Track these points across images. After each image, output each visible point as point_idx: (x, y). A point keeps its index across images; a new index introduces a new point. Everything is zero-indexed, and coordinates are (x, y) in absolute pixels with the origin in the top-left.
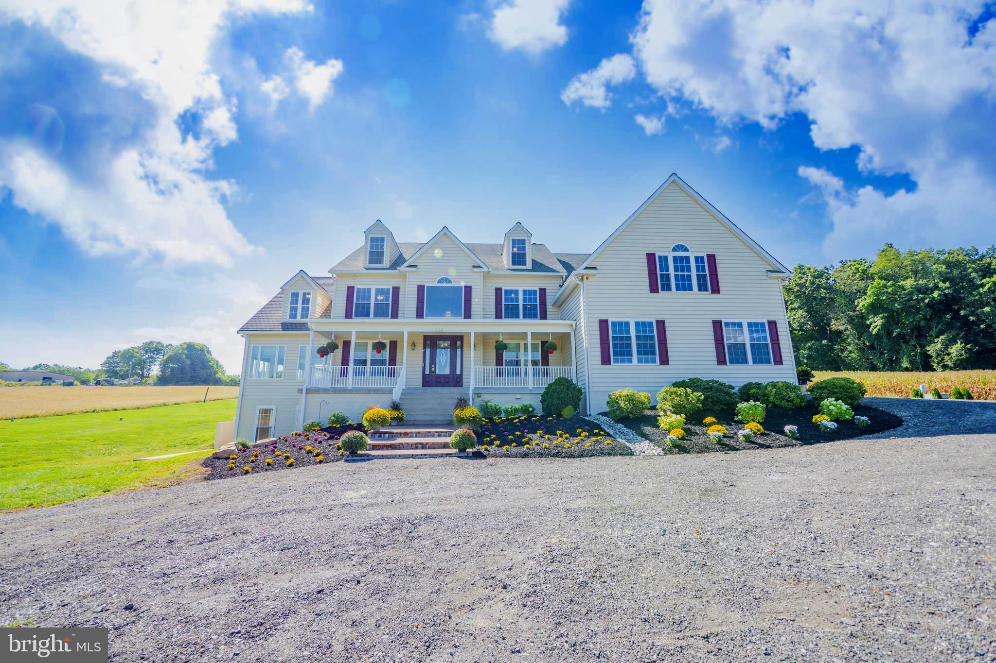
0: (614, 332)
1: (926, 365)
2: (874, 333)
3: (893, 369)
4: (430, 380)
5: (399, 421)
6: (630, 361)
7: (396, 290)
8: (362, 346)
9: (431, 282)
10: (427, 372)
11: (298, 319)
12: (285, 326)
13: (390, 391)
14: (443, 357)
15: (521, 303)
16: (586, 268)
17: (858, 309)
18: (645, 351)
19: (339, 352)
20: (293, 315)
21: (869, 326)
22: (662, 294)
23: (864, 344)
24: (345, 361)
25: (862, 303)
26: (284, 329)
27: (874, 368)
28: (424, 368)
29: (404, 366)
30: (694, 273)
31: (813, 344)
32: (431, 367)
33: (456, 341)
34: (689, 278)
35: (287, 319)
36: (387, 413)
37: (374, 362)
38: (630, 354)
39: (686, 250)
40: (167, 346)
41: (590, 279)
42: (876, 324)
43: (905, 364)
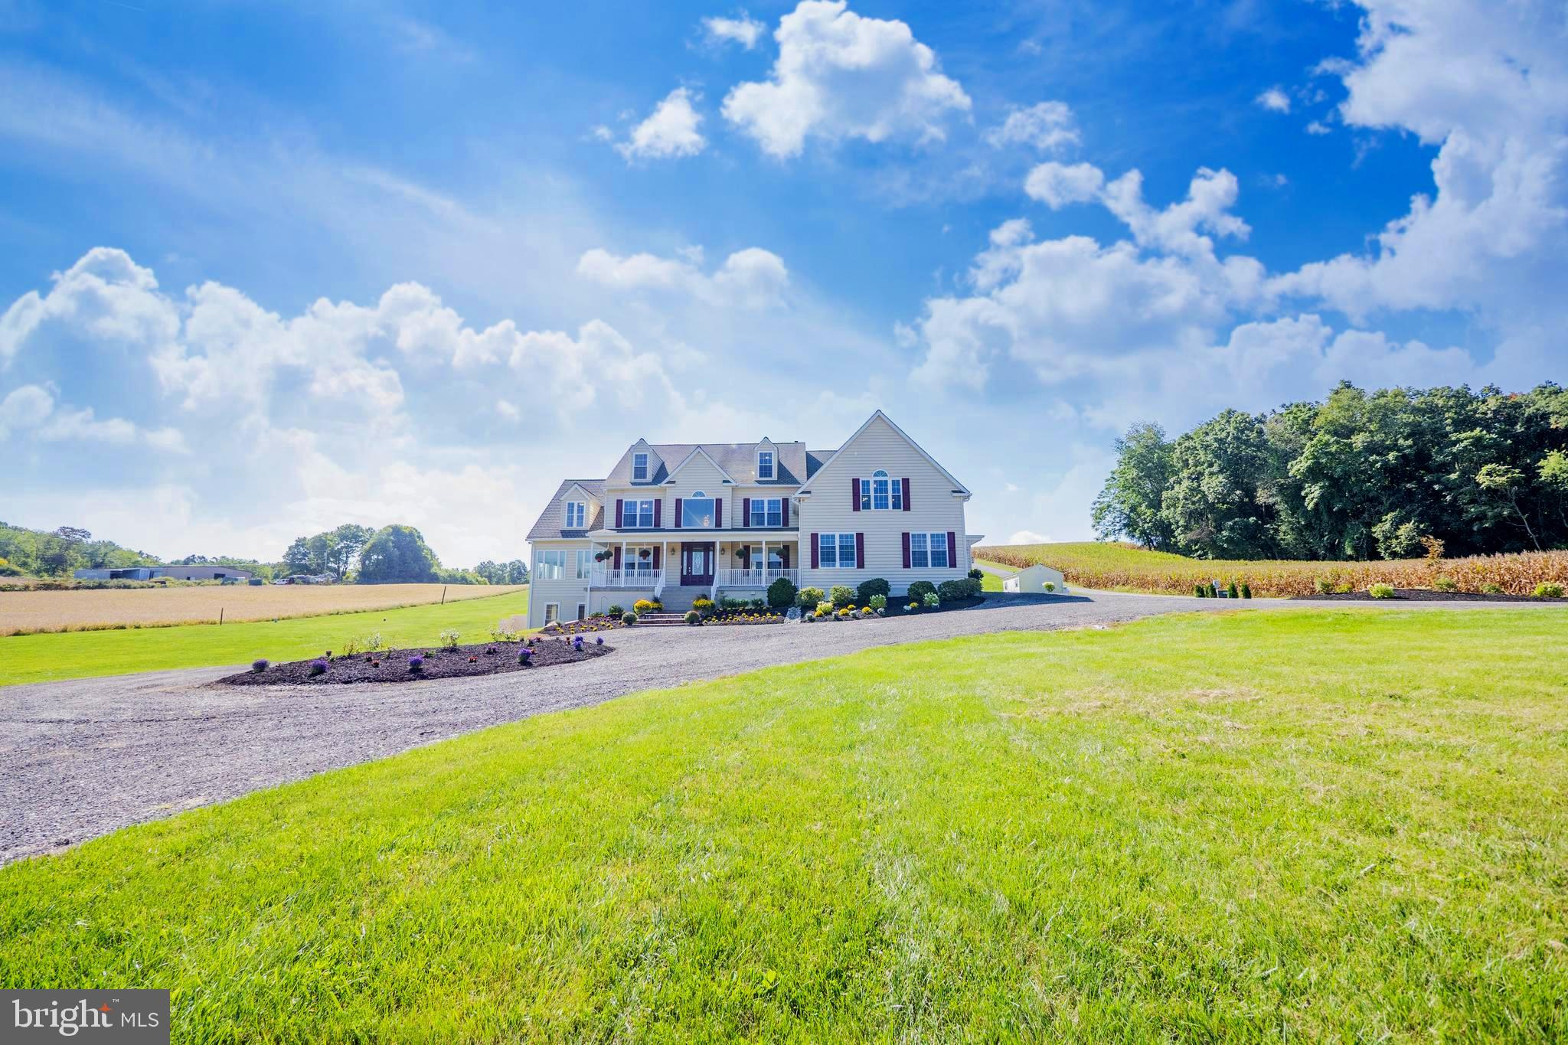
0: (822, 542)
1: (1369, 551)
2: (1309, 508)
3: (1336, 558)
4: (687, 580)
5: (659, 610)
6: (834, 565)
7: (658, 502)
8: (630, 551)
9: (686, 497)
10: (685, 573)
11: (575, 527)
12: (565, 534)
13: (653, 589)
14: (698, 558)
15: (766, 512)
16: (803, 493)
17: (1290, 474)
18: (846, 557)
19: (612, 559)
20: (570, 524)
21: (1304, 498)
22: (863, 512)
23: (1299, 522)
24: (617, 565)
25: (1298, 467)
26: (563, 536)
27: (1313, 556)
28: (682, 570)
29: (664, 569)
30: (890, 494)
31: (1235, 523)
32: (688, 569)
33: (708, 547)
34: (886, 498)
35: (566, 528)
36: (651, 605)
37: (641, 566)
38: (834, 560)
39: (886, 475)
40: (367, 531)
41: (806, 501)
42: (1312, 496)
43: (1349, 552)
